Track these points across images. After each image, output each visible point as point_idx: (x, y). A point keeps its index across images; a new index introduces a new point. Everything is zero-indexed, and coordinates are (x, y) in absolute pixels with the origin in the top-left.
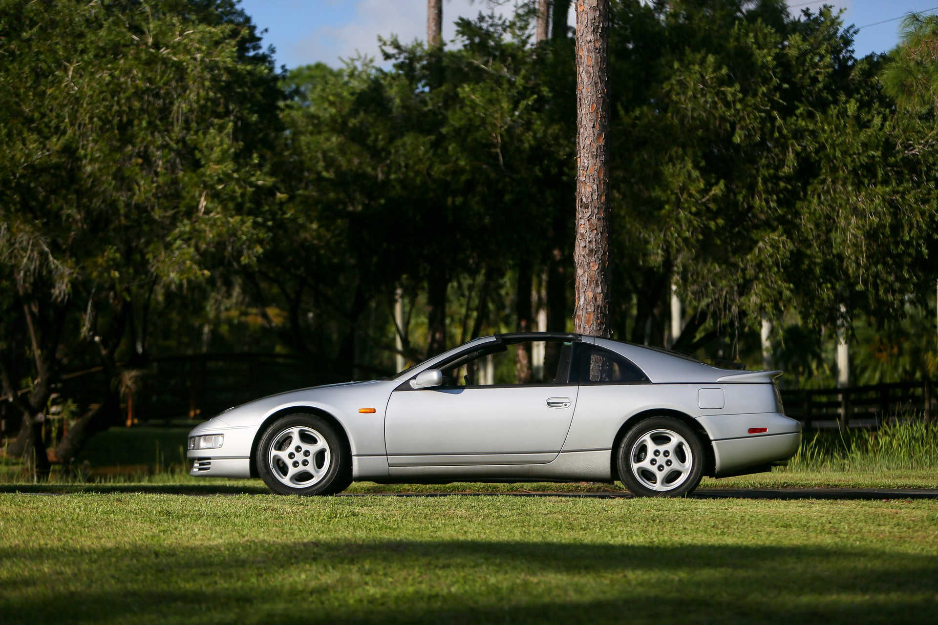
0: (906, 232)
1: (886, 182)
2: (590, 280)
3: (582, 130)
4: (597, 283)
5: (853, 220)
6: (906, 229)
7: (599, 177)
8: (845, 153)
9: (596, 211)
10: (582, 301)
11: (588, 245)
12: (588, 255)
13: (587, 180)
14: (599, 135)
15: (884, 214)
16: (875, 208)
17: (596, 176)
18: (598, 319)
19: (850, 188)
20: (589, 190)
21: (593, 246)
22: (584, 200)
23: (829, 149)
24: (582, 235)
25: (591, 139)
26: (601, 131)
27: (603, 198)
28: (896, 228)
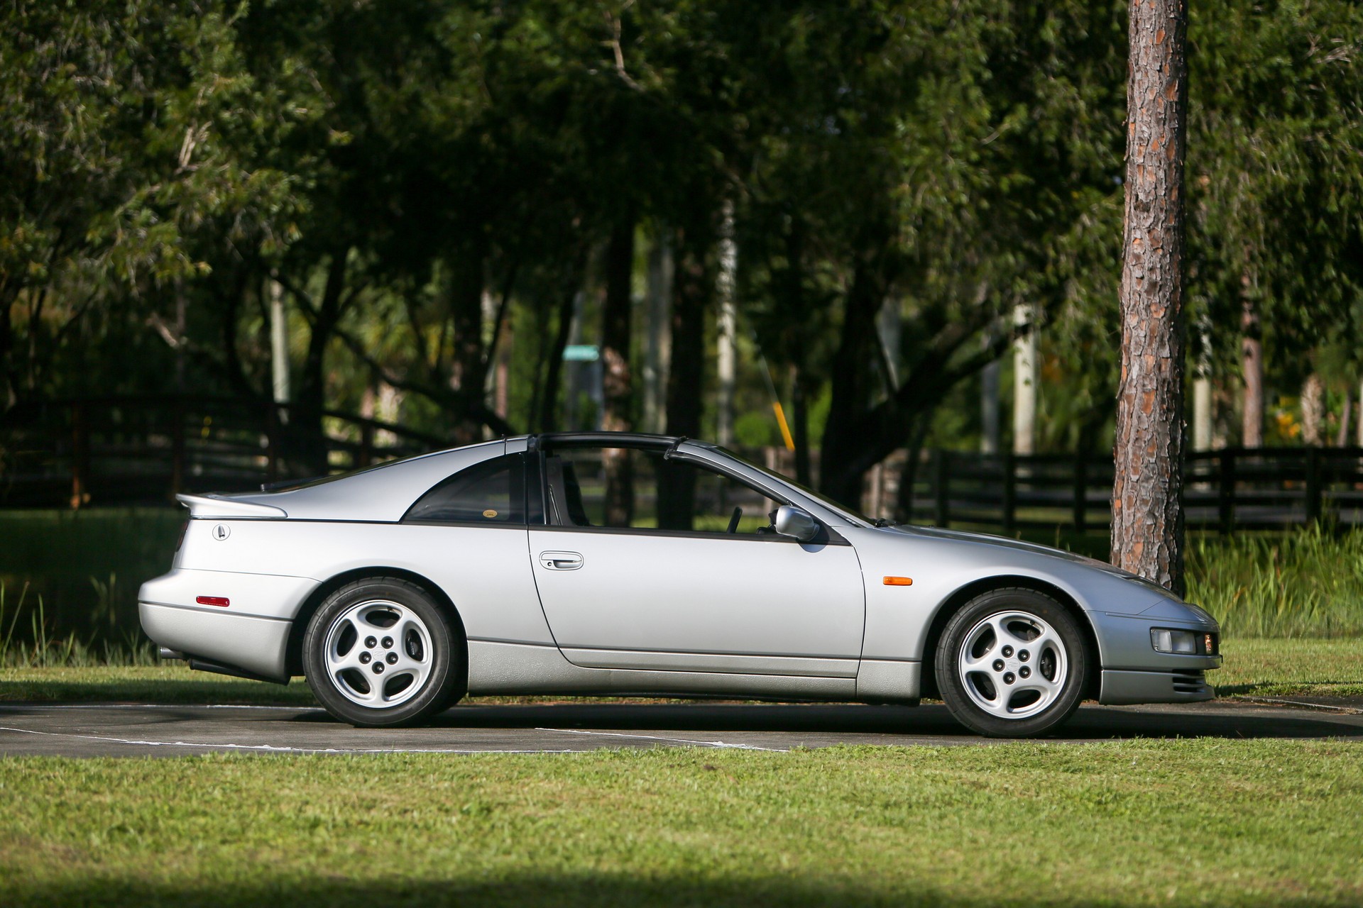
0: (1332, 198)
1: (1298, 111)
2: (1151, 336)
3: (1138, 76)
4: (1162, 340)
5: (1244, 177)
6: (1334, 192)
7: (1168, 157)
8: (1232, 61)
9: (1162, 216)
10: (1135, 372)
11: (1147, 274)
12: (1148, 292)
13: (1148, 163)
14: (1170, 85)
15: (1297, 167)
16: (1282, 157)
17: (1163, 155)
18: (1163, 401)
19: (1238, 121)
20: (1151, 179)
21: (1157, 276)
22: (1142, 196)
23: (1203, 55)
24: (1137, 257)
25: (1156, 89)
26: (1173, 77)
27: (1175, 193)
28: (1316, 191)
